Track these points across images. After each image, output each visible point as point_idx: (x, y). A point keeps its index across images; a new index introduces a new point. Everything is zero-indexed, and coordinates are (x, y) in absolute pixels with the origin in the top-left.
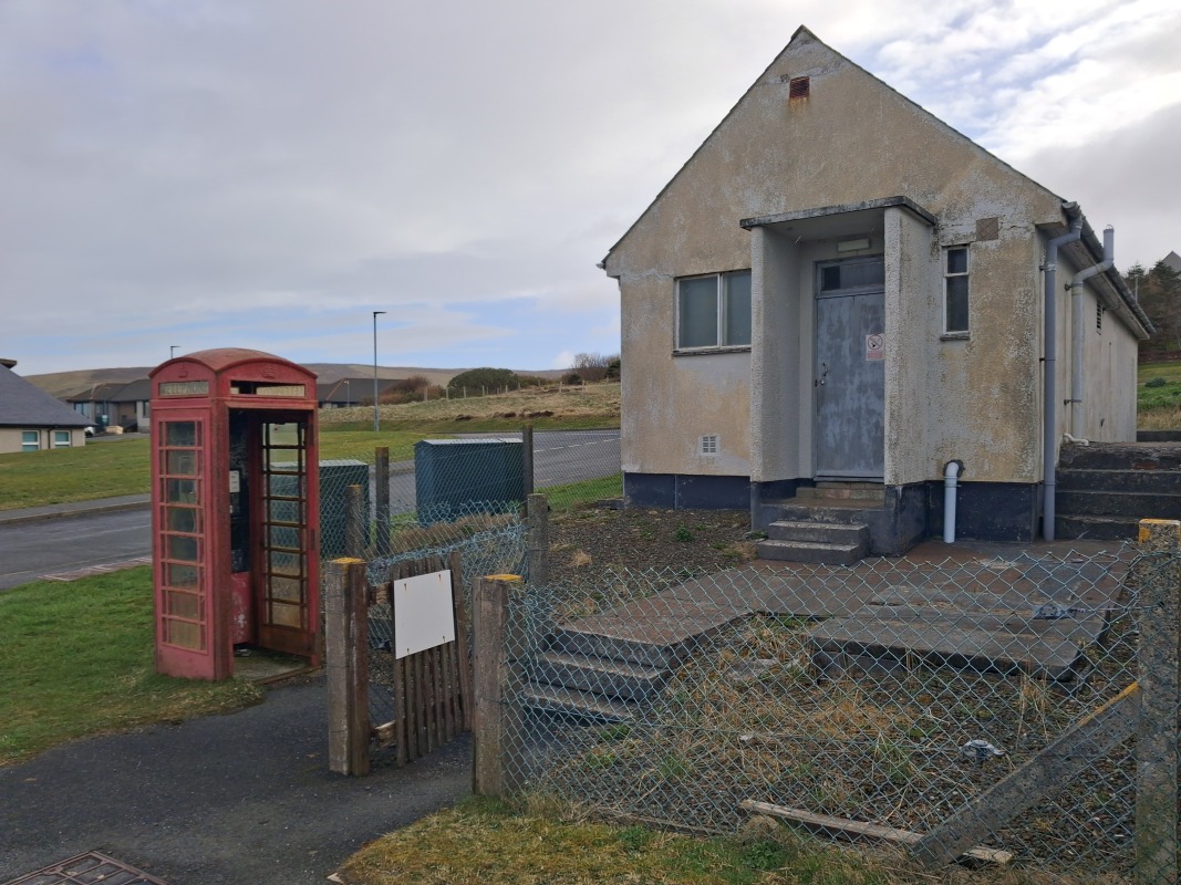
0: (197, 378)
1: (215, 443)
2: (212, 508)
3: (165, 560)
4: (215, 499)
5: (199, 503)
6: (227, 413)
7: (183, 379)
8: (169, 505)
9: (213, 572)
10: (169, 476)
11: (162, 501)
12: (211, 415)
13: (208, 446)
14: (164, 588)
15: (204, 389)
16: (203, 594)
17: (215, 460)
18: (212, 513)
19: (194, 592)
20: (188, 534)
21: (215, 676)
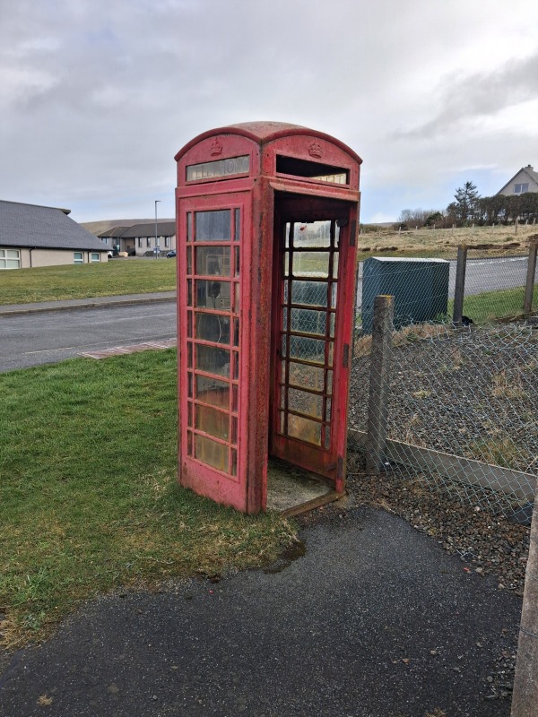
0: (234, 154)
1: (256, 237)
2: (250, 317)
3: (191, 370)
4: (255, 306)
5: (233, 310)
6: (273, 196)
7: (217, 157)
8: (197, 309)
9: (249, 392)
10: (197, 277)
11: (189, 304)
12: (253, 199)
13: (248, 240)
14: (190, 399)
15: (242, 167)
16: (236, 414)
17: (256, 259)
18: (250, 324)
19: (226, 411)
20: (219, 345)
21: (247, 507)
